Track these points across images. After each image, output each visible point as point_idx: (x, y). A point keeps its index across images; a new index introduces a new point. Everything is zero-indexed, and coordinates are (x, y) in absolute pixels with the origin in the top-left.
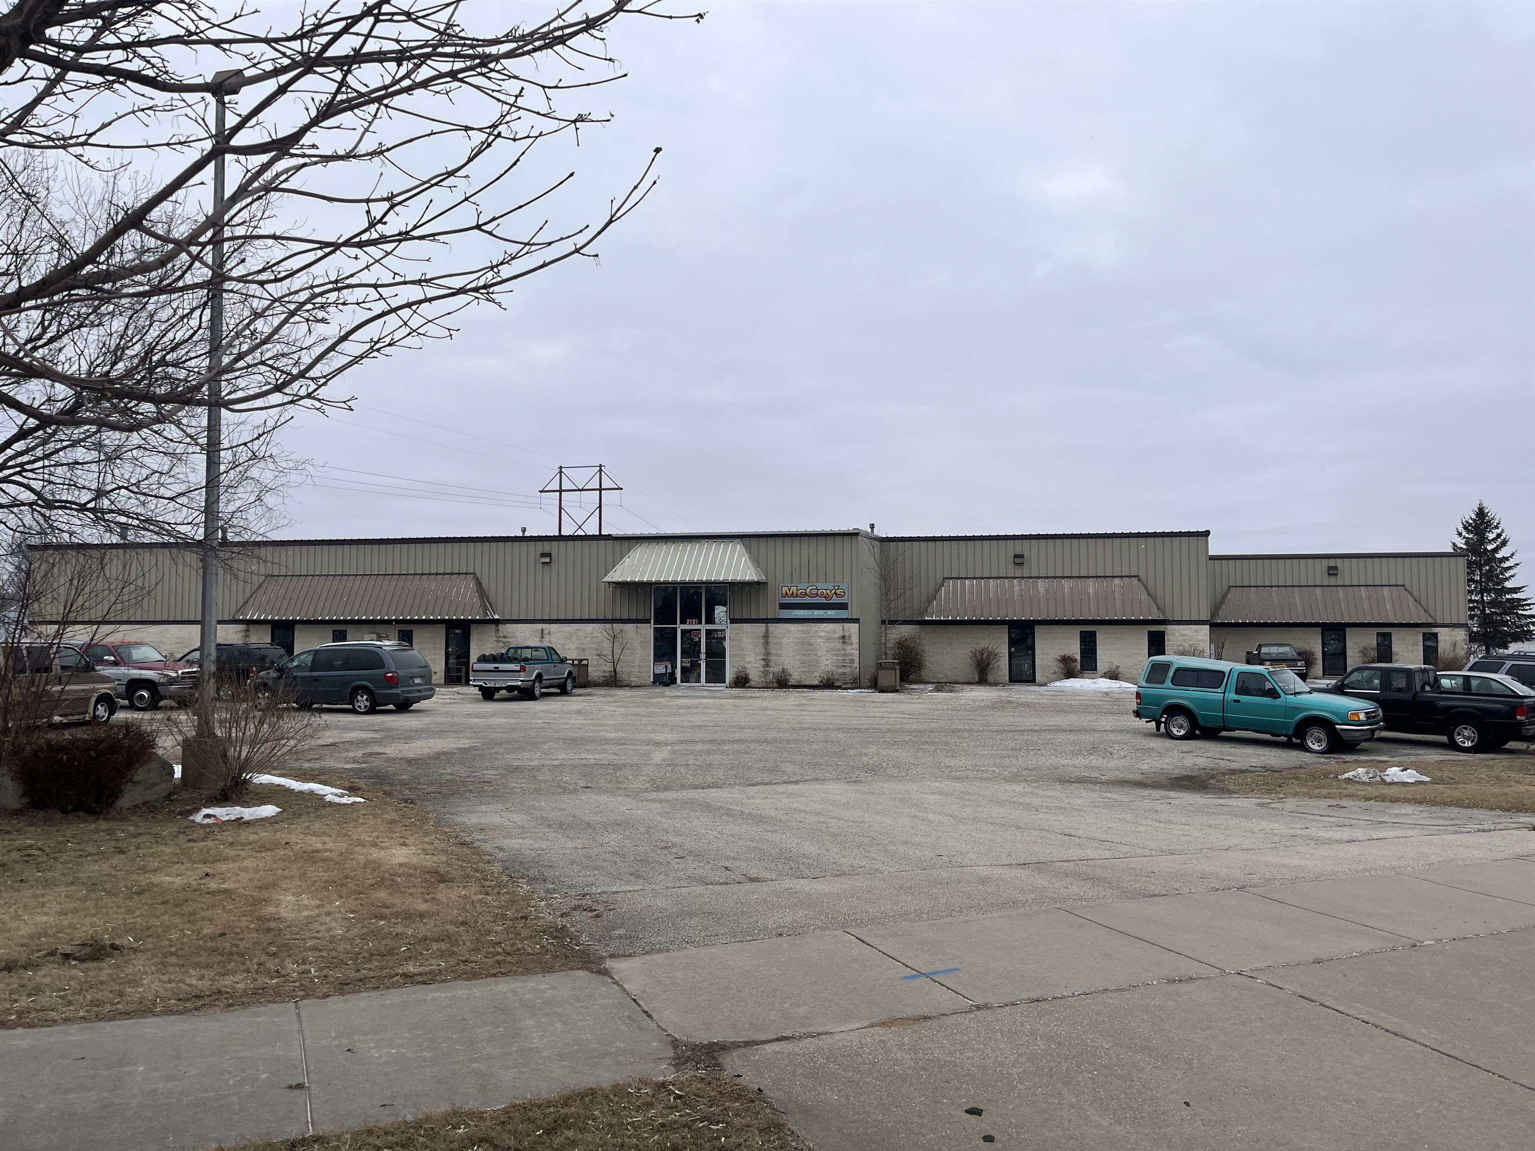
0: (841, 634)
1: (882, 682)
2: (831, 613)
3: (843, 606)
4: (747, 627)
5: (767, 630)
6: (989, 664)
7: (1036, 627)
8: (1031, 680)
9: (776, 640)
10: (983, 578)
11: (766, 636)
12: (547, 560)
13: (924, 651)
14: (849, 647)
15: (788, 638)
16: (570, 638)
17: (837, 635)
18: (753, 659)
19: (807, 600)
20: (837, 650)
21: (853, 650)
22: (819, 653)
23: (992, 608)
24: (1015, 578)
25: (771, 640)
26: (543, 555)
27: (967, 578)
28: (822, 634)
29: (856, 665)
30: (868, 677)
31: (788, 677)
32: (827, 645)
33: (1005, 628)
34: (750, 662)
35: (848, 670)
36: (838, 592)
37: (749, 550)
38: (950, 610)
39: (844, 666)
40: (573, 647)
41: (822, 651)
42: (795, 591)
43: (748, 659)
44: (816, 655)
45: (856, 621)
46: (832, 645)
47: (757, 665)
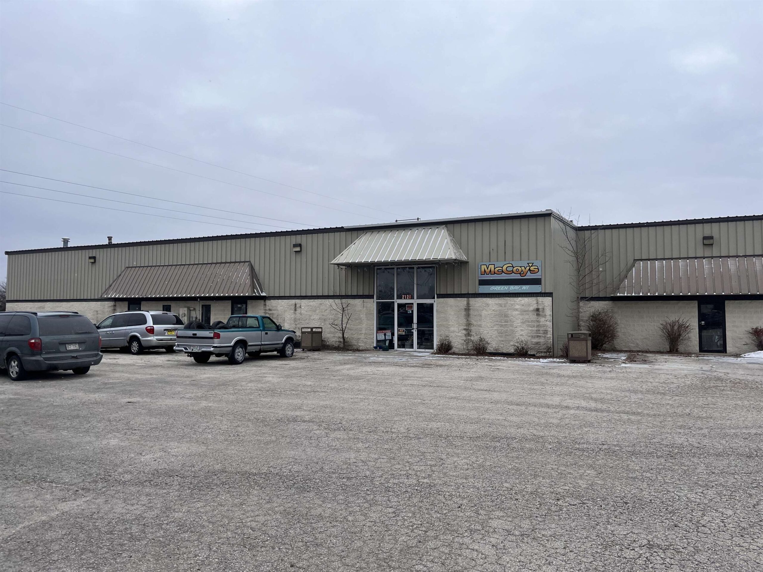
0: (535, 306)
1: (574, 353)
2: (525, 288)
3: (537, 282)
4: (451, 301)
5: (468, 304)
6: (680, 335)
7: (726, 302)
8: (722, 350)
9: (476, 313)
10: (672, 259)
11: (468, 309)
12: (298, 249)
13: (616, 323)
14: (542, 319)
15: (487, 311)
16: (315, 311)
17: (532, 308)
18: (456, 329)
19: (504, 277)
20: (532, 321)
21: (547, 322)
22: (515, 324)
23: (683, 284)
24: (704, 258)
25: (471, 312)
26: (295, 246)
27: (657, 259)
28: (517, 307)
29: (550, 335)
30: (561, 346)
31: (486, 345)
32: (521, 317)
33: (695, 304)
34: (454, 332)
35: (542, 340)
36: (532, 268)
37: (452, 234)
38: (641, 287)
39: (538, 336)
40: (317, 317)
41: (517, 322)
42: (493, 269)
43: (452, 329)
44: (512, 326)
45: (550, 295)
46: (527, 317)
47: (459, 334)
